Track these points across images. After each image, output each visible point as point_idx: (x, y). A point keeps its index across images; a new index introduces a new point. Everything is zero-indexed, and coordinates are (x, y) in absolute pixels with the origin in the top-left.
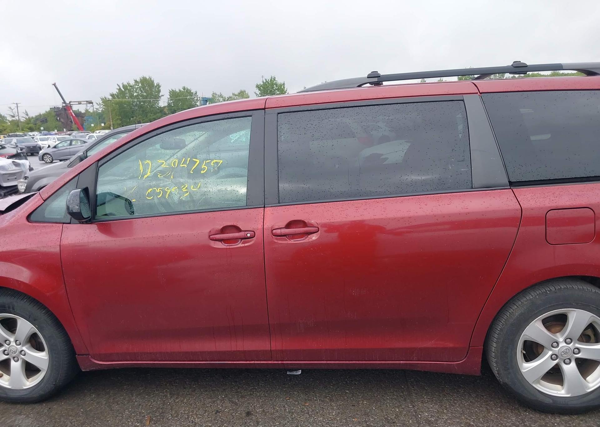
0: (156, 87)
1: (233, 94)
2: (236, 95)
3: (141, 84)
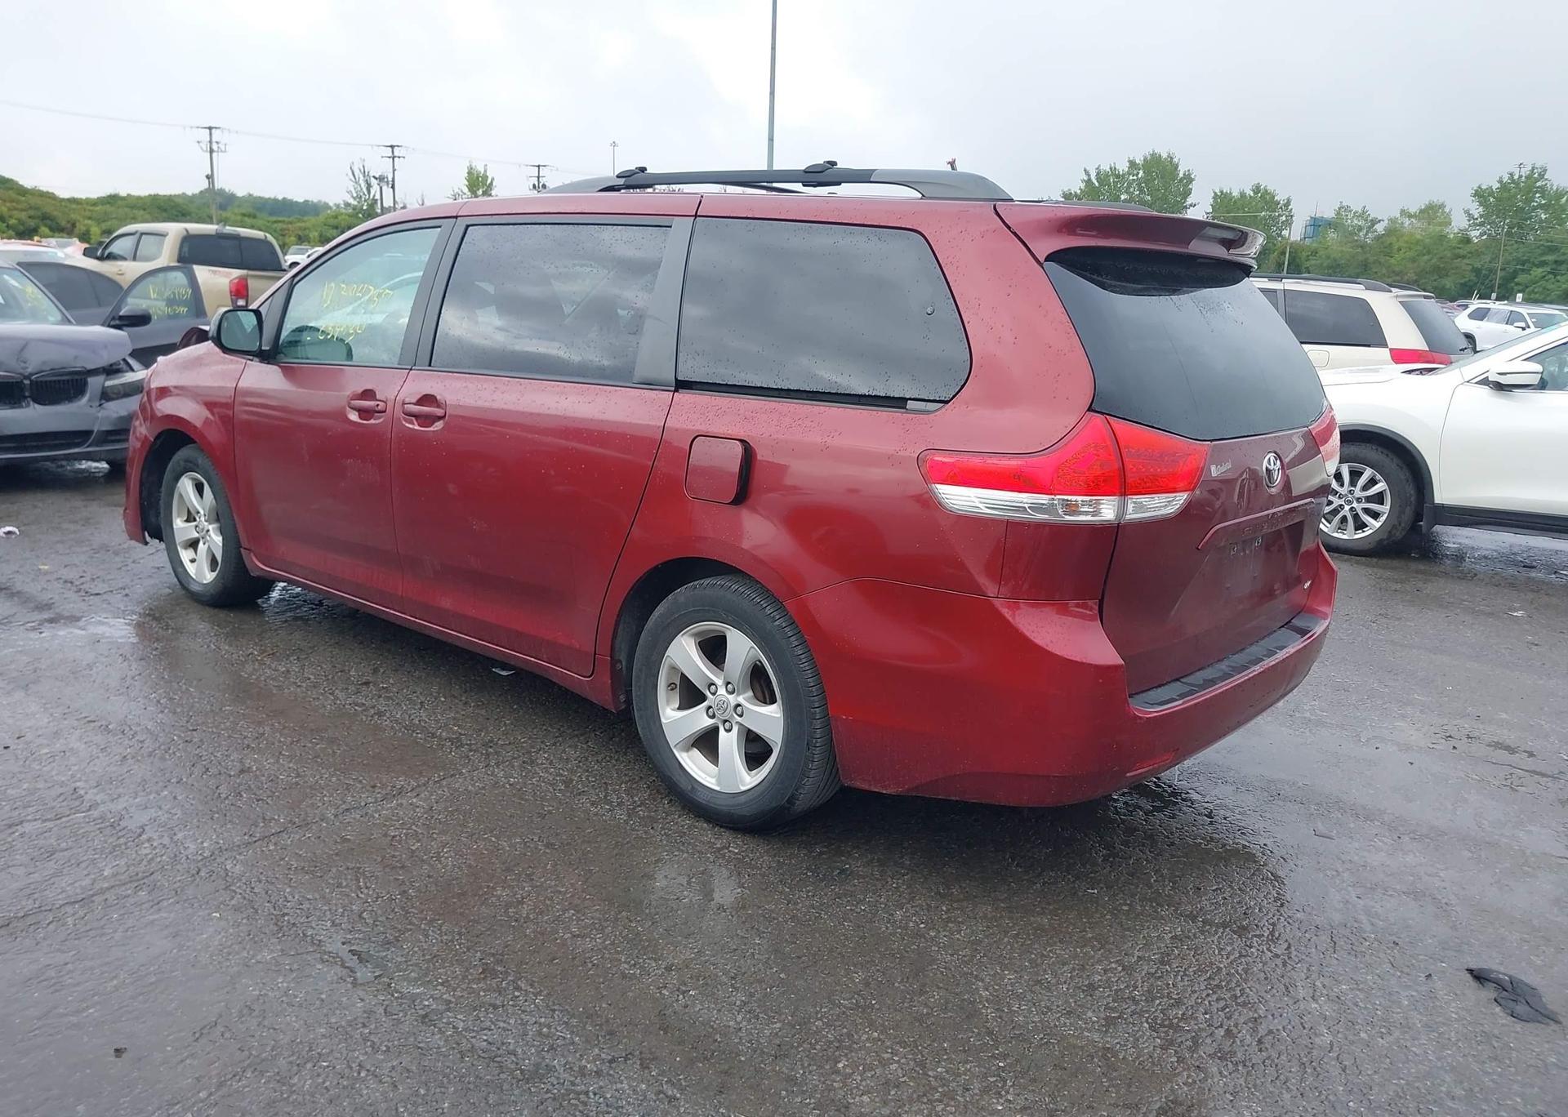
0: (1181, 180)
1: (1403, 212)
2: (1410, 216)
3: (1144, 172)
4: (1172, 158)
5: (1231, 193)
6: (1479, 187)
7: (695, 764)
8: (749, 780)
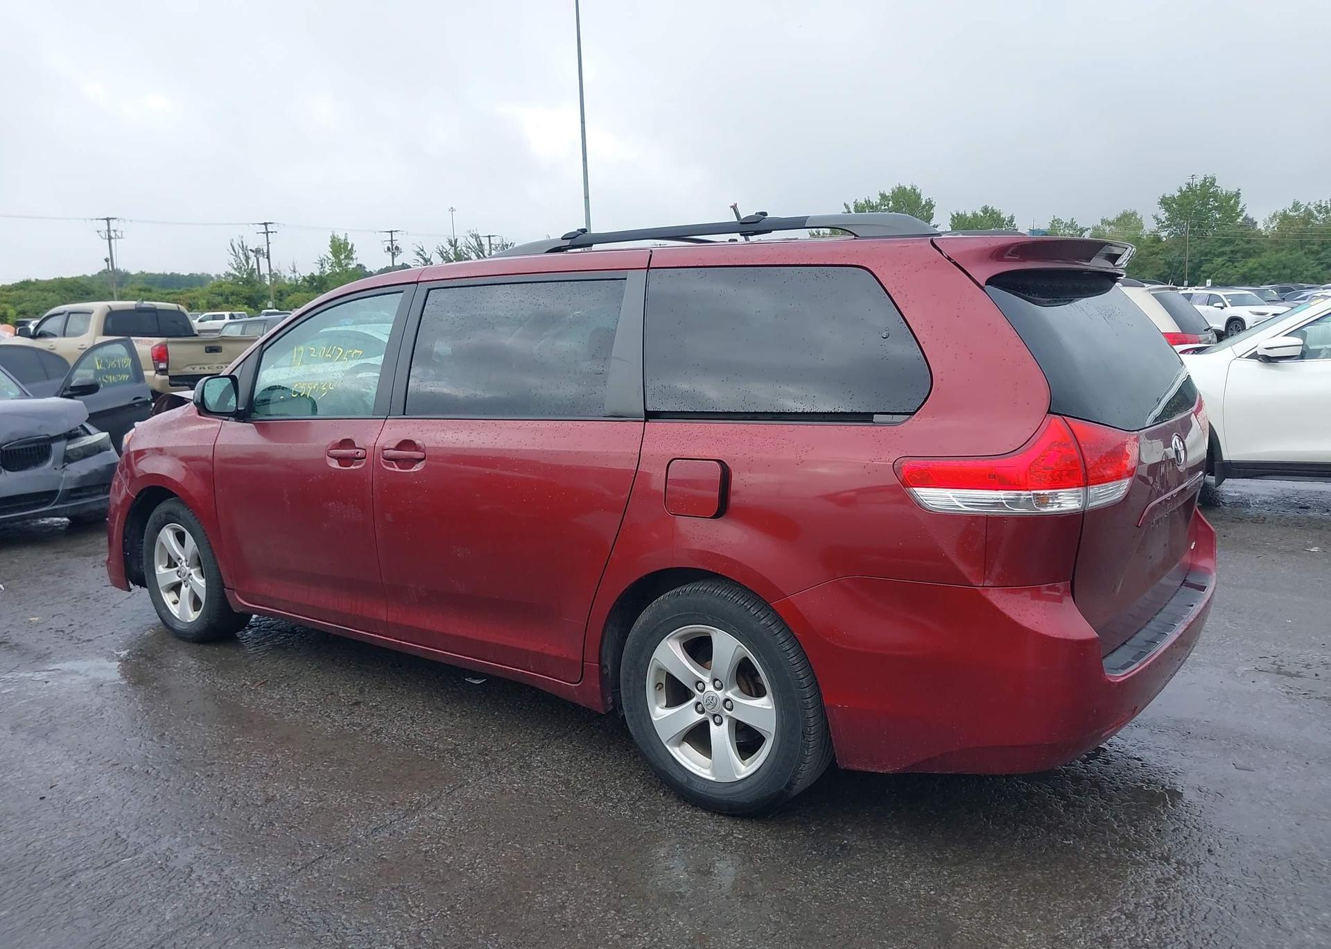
0: (924, 207)
1: (1103, 221)
2: (1110, 224)
3: (893, 203)
4: (915, 190)
5: (965, 215)
6: (1164, 196)
7: (688, 758)
8: (744, 769)
